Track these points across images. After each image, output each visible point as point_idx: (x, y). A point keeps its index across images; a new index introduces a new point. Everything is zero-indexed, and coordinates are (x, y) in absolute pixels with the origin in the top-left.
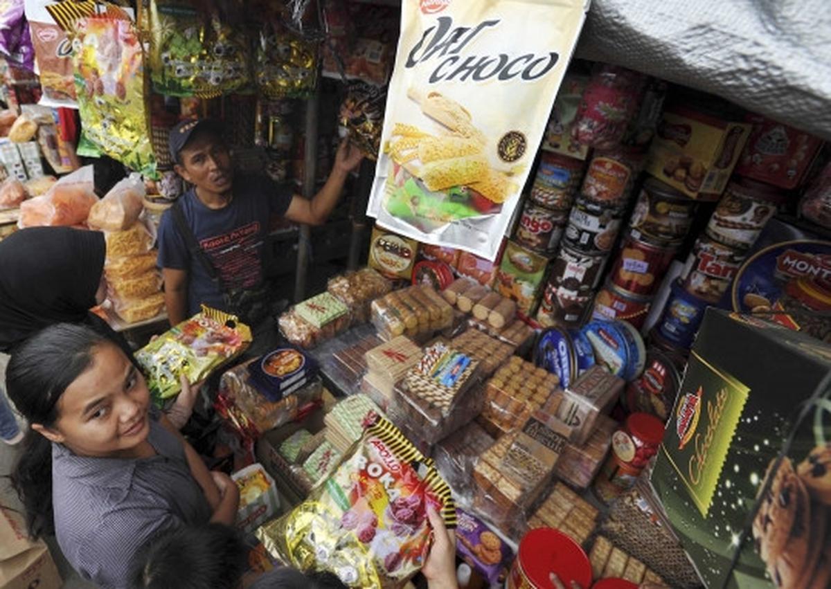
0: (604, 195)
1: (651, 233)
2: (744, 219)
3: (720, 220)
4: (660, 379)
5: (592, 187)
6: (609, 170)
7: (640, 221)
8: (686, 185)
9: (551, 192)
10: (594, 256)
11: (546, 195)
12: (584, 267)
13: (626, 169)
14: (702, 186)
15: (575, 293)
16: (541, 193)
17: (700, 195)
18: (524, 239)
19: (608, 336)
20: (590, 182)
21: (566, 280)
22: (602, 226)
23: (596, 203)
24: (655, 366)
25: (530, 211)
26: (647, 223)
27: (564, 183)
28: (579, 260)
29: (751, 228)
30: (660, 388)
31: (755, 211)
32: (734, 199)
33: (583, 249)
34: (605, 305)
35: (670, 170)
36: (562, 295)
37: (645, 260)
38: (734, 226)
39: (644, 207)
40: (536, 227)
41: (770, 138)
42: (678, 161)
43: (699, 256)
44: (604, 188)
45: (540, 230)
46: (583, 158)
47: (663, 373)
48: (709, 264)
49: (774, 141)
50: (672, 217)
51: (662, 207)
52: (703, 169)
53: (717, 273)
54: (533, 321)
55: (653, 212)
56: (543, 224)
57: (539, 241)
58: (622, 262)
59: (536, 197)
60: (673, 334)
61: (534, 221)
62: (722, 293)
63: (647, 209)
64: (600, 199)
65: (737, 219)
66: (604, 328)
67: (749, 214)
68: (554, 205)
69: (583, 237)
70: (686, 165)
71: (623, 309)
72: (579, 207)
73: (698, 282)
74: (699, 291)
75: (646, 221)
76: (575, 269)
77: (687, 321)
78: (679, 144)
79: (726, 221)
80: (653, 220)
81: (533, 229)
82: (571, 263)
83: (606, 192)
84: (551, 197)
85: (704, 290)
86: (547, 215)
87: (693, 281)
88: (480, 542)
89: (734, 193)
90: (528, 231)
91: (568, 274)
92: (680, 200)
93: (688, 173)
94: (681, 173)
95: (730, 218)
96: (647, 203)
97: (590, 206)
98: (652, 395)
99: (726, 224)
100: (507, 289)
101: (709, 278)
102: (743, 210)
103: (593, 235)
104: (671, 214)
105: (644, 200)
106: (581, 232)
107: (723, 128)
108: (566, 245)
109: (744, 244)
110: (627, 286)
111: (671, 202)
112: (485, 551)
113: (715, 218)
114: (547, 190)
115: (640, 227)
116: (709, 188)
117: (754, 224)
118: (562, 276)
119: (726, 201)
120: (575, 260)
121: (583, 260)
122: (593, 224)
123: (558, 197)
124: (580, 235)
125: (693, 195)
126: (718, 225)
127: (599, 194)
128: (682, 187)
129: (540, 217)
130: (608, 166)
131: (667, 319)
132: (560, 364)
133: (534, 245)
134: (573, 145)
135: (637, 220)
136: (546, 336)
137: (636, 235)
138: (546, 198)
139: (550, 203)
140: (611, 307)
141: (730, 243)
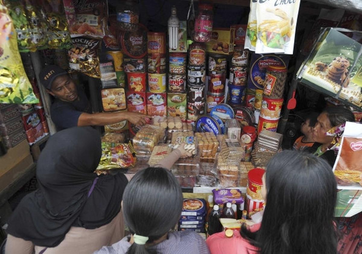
0: (200, 62)
1: (219, 70)
2: (243, 57)
3: (236, 59)
4: (241, 115)
5: (195, 61)
6: (199, 53)
7: (214, 68)
8: (223, 51)
9: (179, 68)
10: (202, 86)
11: (178, 70)
12: (201, 91)
13: (203, 51)
14: (229, 50)
15: (201, 102)
16: (175, 69)
17: (230, 53)
18: (175, 90)
19: (221, 110)
20: (193, 59)
21: (196, 98)
22: (202, 74)
23: (198, 66)
24: (238, 112)
25: (173, 78)
26: (216, 68)
27: (183, 63)
28: (198, 89)
29: (245, 59)
30: (243, 118)
31: (244, 53)
32: (238, 52)
33: (199, 85)
34: (212, 101)
35: (215, 48)
36: (197, 105)
37: (220, 80)
38: (241, 60)
39: (213, 62)
40: (178, 83)
41: (239, 31)
42: (217, 45)
43: (234, 73)
44: (199, 60)
45: (180, 84)
46: (186, 51)
47: (241, 113)
48: (238, 74)
49: (241, 32)
50: (223, 63)
51: (219, 61)
52: (227, 44)
53: (241, 76)
54: (188, 121)
55: (217, 63)
56: (180, 81)
57: (181, 88)
58: (213, 84)
59: (174, 71)
60: (236, 101)
61: (176, 81)
62: (244, 82)
63: (215, 63)
64: (198, 64)
65: (241, 57)
66: (218, 108)
67: (243, 55)
68: (182, 72)
69: (197, 80)
70: (221, 45)
71: (219, 100)
72: (192, 70)
73: (237, 81)
74: (238, 84)
75: (216, 67)
76: (198, 93)
77: (238, 95)
78: (214, 39)
79: (238, 59)
80: (218, 66)
81: (177, 84)
82: (196, 91)
83: (200, 61)
84: (180, 70)
85: (240, 83)
86: (181, 77)
87: (236, 82)
88: (232, 194)
89: (237, 50)
90: (176, 86)
91: (196, 96)
92: (223, 57)
93: (222, 47)
94: (220, 48)
95: (239, 58)
96: (214, 61)
97: (196, 68)
98: (241, 122)
99: (238, 60)
100: (174, 113)
101: (239, 78)
102: (242, 54)
103: (200, 78)
104: (223, 62)
105: (212, 60)
106: (196, 79)
107: (229, 30)
108: (192, 86)
109: (245, 64)
110: (216, 91)
111: (221, 58)
112: (235, 195)
113: (234, 59)
114: (178, 67)
115: (215, 70)
116: (231, 50)
117: (245, 58)
118: (194, 98)
119: (236, 53)
120: (197, 90)
121: (200, 89)
122: (199, 74)
123: (182, 69)
124: (196, 80)
125: (228, 54)
126: (236, 61)
127: (198, 63)
128: (222, 53)
129: (178, 78)
130: (198, 51)
131: (232, 97)
132: (211, 127)
133: (179, 90)
134: (181, 47)
135: (213, 68)
136: (199, 121)
137: (214, 73)
138: (178, 71)
139: (180, 72)
140: (215, 101)
141: (242, 65)
